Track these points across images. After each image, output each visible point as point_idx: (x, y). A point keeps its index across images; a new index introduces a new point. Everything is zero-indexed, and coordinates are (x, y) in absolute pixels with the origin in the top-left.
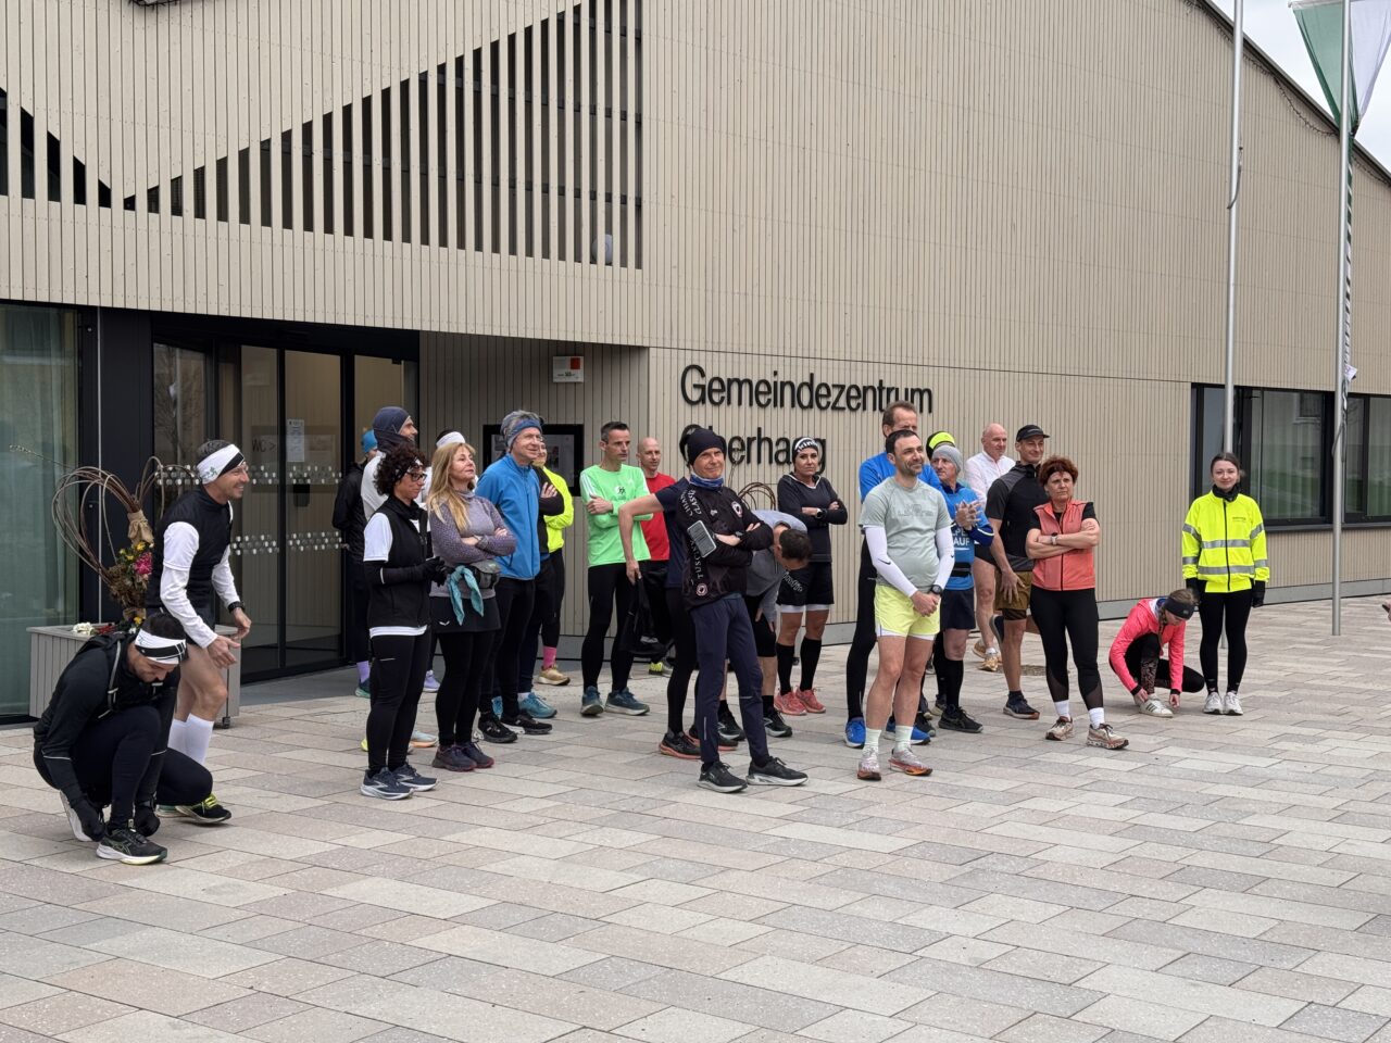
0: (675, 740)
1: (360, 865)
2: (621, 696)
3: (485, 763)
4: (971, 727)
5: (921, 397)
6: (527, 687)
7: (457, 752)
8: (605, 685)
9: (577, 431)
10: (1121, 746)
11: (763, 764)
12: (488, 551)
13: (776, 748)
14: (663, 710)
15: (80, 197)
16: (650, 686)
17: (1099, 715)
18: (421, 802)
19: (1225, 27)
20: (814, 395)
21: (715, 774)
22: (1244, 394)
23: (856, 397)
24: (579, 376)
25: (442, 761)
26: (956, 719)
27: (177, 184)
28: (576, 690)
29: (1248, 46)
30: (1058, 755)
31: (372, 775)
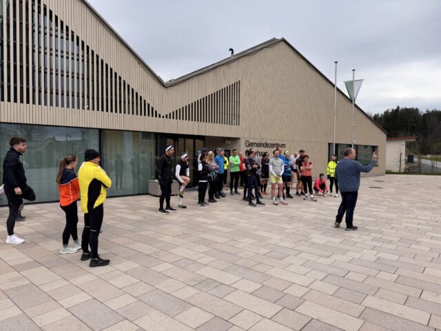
0: (245, 199)
1: (198, 216)
2: (236, 192)
3: (216, 201)
4: (291, 197)
5: (283, 146)
6: (221, 190)
7: (212, 200)
9: (229, 151)
10: (316, 201)
11: (258, 202)
12: (216, 169)
13: (261, 200)
14: (243, 194)
15: (156, 116)
16: (241, 191)
17: (312, 196)
18: (206, 207)
19: (333, 86)
20: (266, 145)
21: (251, 204)
22: (337, 145)
23: (273, 145)
24: (230, 142)
25: (209, 201)
26: (289, 196)
27: (170, 114)
28: (229, 191)
29: (338, 89)
30: (305, 202)
31: (199, 203)
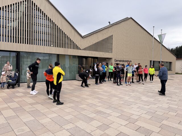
0: (114, 83)
1: (95, 88)
2: (111, 80)
3: (102, 83)
6: (105, 79)
8: (110, 79)
9: (108, 63)
10: (144, 84)
11: (120, 84)
12: (102, 70)
14: (113, 81)
15: (79, 49)
16: (112, 79)
17: (143, 82)
19: (152, 36)
21: (118, 85)
22: (154, 61)
24: (108, 60)
25: (100, 83)
26: (133, 82)
27: (84, 49)
29: (154, 38)
31: (96, 84)
